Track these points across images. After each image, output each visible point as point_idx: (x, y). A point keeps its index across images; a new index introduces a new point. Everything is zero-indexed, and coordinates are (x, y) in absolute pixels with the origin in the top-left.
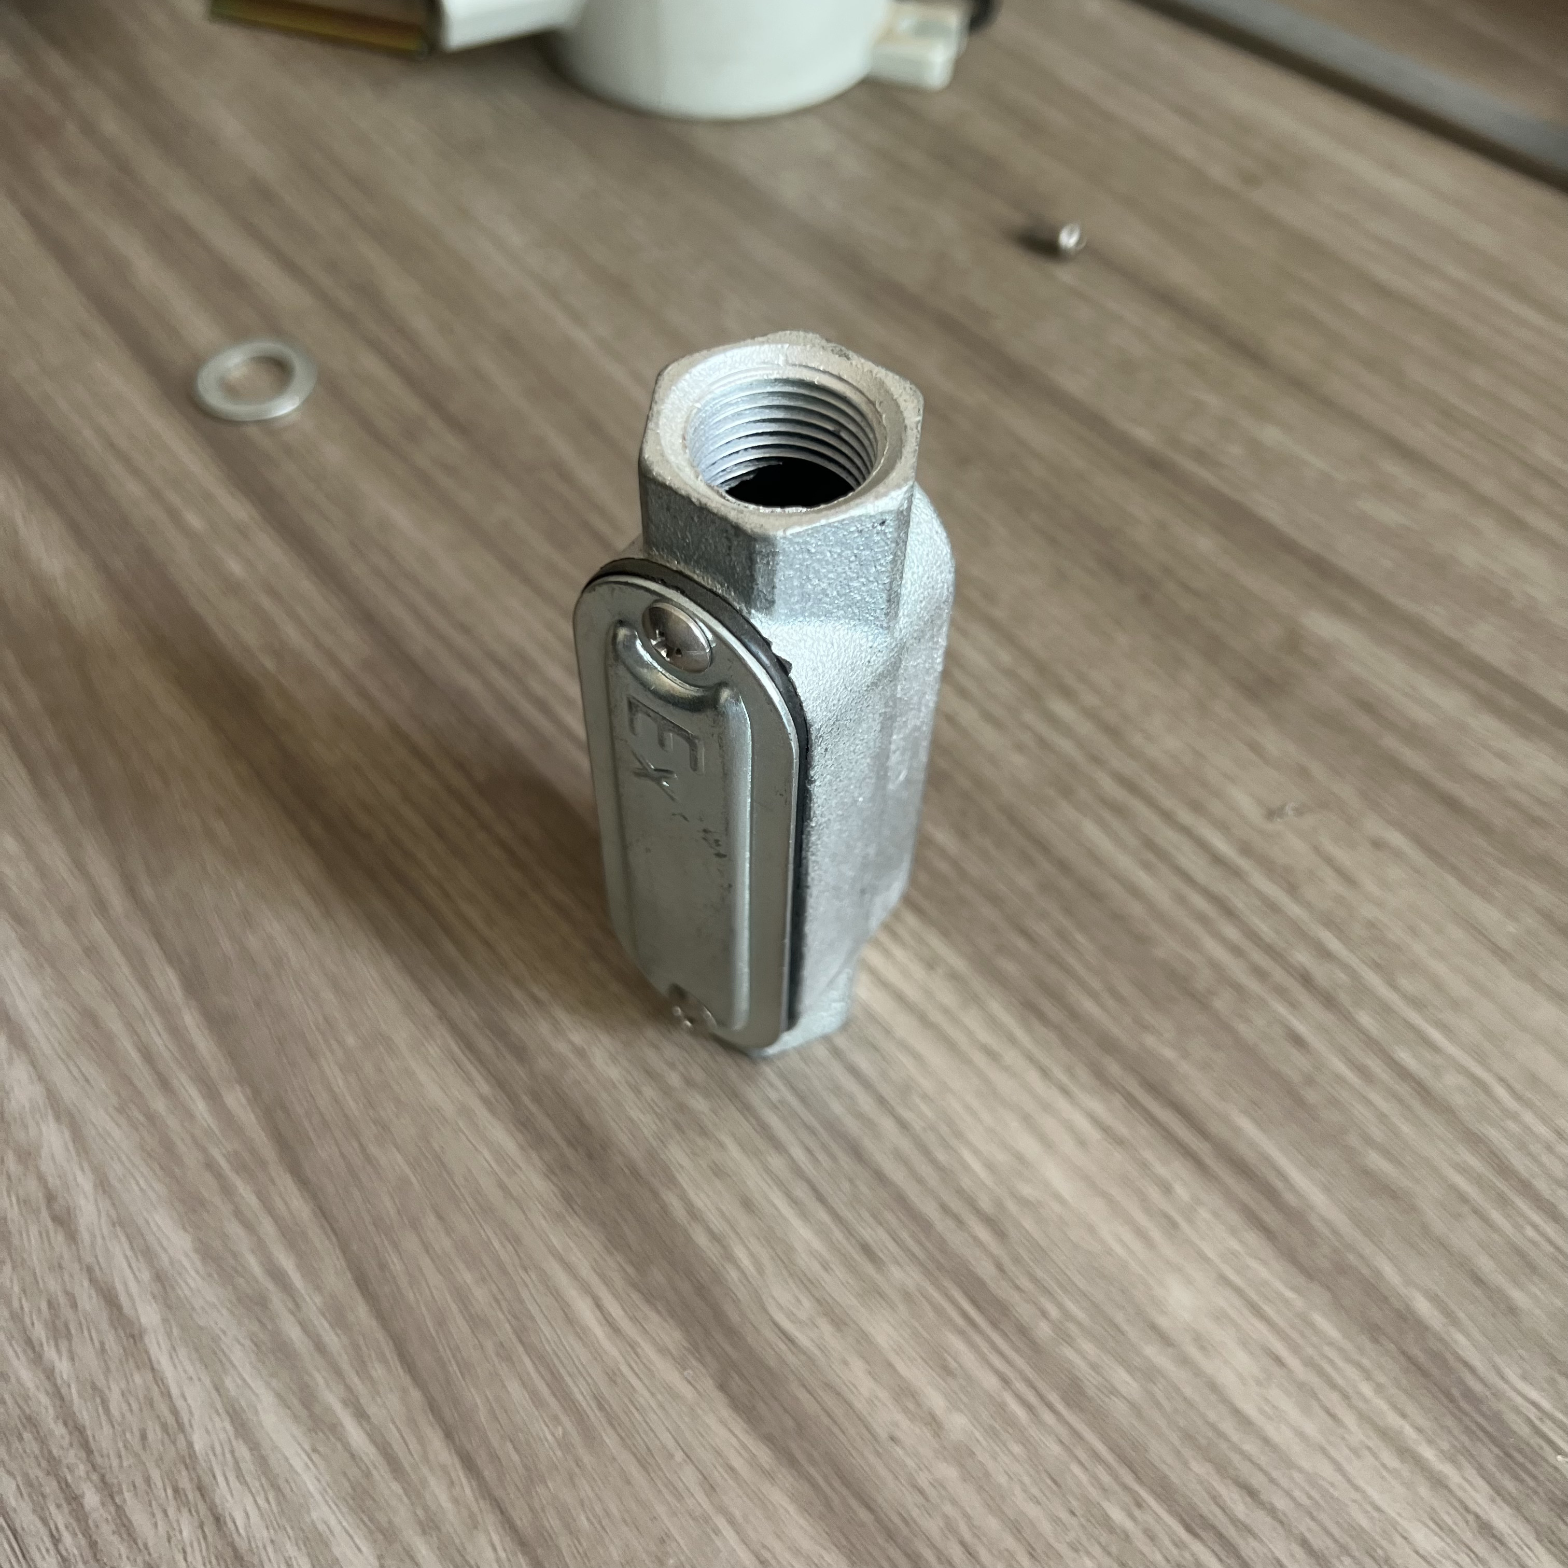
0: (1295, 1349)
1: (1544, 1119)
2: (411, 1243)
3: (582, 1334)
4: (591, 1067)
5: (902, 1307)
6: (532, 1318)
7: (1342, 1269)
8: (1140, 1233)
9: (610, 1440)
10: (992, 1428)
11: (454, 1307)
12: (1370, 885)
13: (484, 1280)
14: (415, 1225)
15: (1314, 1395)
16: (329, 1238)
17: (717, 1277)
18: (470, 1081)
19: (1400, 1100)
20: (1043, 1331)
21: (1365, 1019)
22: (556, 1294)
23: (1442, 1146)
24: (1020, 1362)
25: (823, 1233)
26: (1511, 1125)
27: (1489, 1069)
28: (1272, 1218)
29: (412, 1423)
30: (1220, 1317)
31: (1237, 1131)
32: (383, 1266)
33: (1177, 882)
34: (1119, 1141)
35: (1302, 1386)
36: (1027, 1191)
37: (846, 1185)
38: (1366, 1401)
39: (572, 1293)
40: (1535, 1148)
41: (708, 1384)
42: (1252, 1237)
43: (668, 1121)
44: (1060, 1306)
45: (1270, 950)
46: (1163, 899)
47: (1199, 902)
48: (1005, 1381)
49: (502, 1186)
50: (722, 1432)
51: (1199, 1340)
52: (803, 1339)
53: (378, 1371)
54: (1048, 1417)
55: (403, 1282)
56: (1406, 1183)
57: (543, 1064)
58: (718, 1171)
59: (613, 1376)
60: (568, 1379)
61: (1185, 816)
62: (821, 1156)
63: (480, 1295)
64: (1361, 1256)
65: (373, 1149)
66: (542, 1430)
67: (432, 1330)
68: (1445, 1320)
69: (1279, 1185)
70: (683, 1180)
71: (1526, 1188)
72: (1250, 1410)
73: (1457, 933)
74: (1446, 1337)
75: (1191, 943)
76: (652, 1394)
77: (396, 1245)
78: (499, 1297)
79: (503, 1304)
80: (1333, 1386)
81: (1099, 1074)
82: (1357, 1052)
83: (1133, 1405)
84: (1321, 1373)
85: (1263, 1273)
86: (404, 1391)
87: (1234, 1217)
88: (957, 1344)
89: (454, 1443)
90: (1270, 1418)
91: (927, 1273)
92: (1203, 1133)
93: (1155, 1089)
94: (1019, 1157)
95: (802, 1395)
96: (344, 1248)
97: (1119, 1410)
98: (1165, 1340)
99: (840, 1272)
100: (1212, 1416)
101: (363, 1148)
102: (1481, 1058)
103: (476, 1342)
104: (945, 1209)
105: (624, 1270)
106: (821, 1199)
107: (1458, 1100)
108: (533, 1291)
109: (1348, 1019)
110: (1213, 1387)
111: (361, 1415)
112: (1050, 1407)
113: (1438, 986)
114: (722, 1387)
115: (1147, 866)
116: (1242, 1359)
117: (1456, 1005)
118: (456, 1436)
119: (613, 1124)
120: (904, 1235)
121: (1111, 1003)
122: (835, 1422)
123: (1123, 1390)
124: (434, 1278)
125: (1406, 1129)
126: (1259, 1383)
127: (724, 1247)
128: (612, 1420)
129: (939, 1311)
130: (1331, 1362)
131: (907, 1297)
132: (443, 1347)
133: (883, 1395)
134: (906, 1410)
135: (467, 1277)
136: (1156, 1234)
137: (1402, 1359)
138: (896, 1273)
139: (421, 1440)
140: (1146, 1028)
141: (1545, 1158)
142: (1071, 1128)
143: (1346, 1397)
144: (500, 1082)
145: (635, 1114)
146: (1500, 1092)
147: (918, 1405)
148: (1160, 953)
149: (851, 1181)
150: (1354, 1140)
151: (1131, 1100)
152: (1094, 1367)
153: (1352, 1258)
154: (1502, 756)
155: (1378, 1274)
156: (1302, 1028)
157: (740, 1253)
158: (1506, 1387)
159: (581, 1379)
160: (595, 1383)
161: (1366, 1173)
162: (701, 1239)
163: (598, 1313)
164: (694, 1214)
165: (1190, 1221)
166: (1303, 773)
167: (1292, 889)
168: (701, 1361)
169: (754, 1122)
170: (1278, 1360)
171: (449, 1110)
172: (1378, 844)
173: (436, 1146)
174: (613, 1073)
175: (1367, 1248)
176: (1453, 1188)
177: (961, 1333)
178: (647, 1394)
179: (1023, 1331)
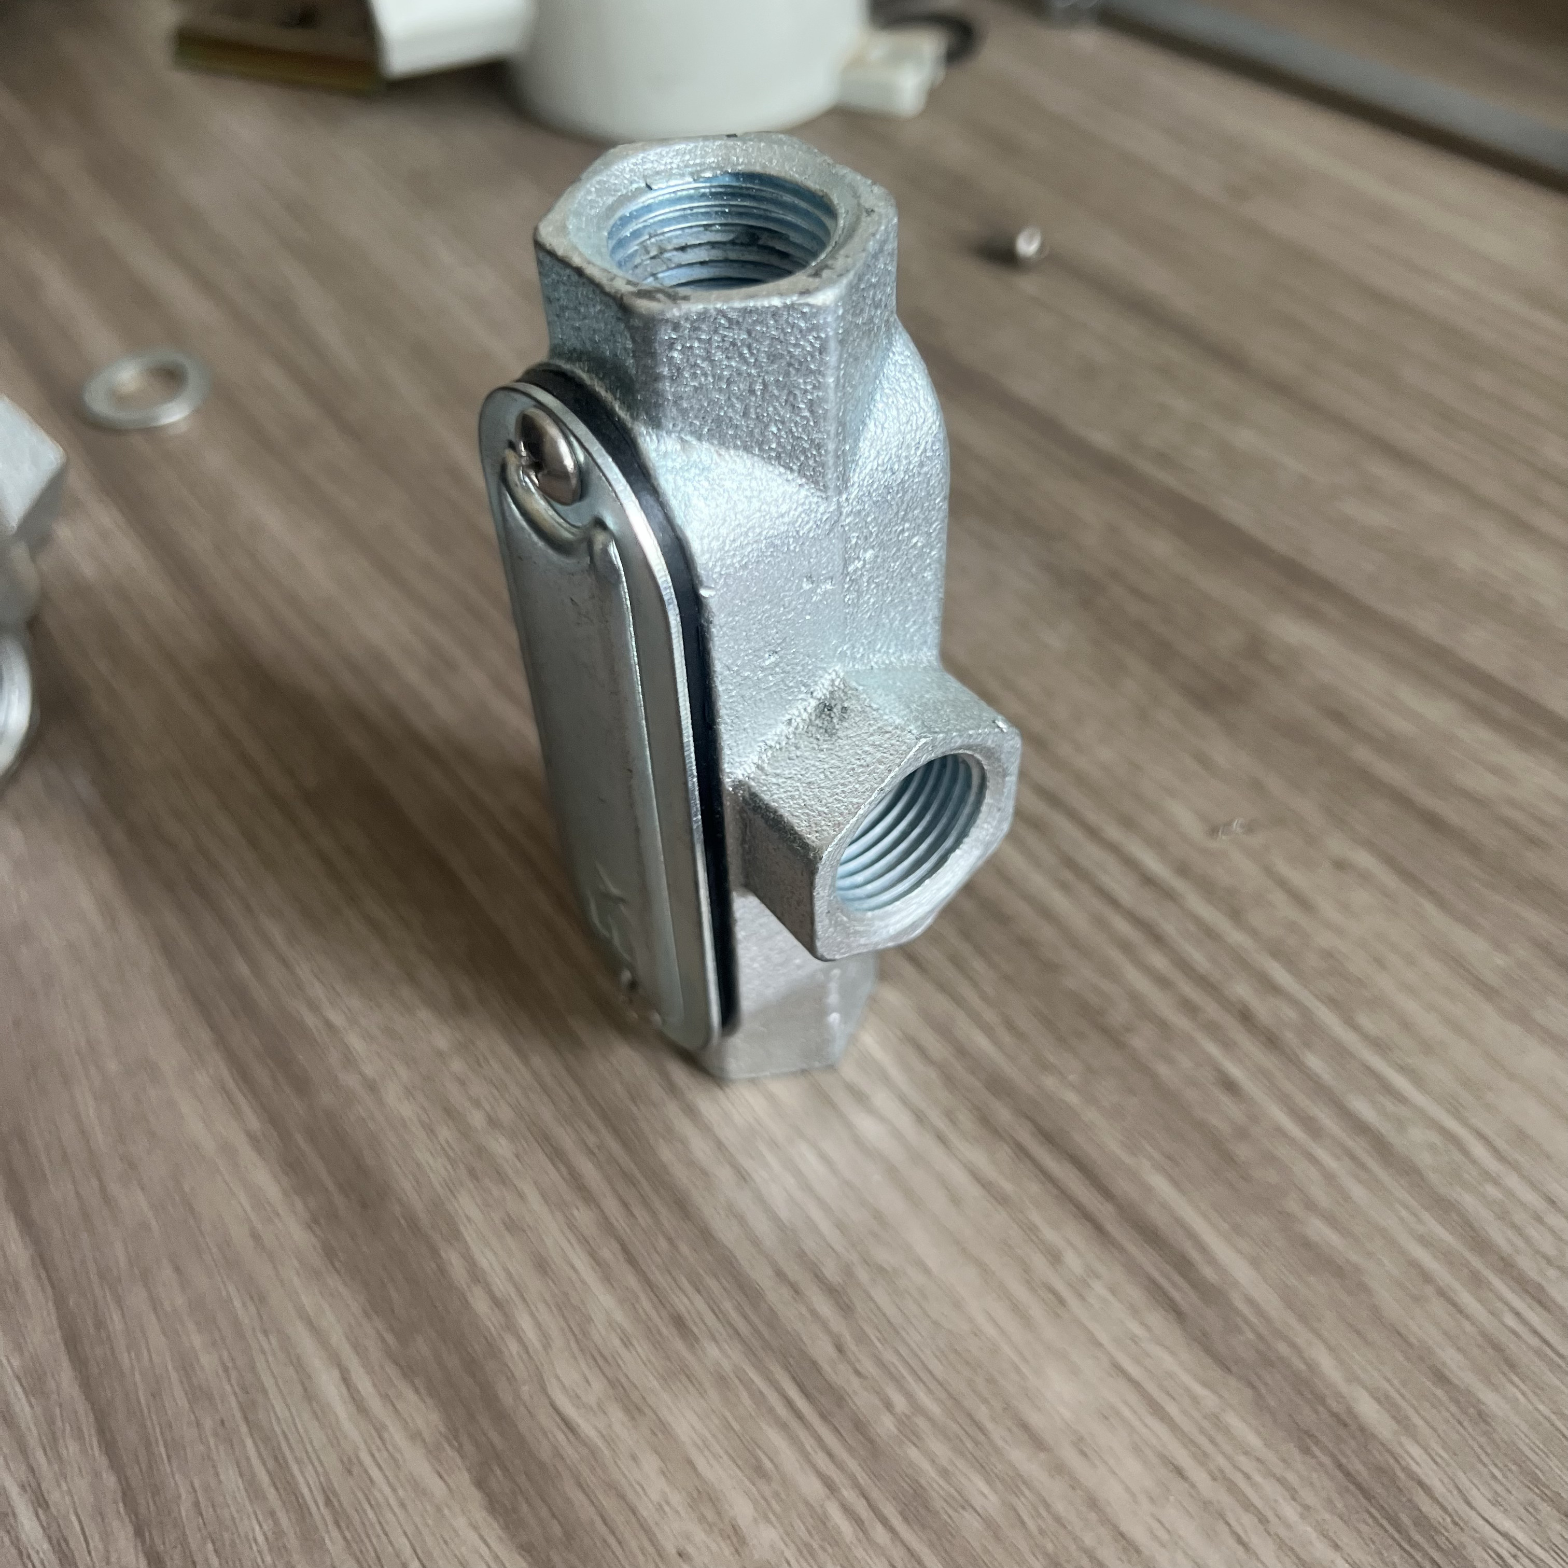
0: (1202, 1458)
1: (1533, 1185)
2: (137, 1298)
3: (322, 1414)
4: (381, 1103)
5: (714, 1395)
6: (265, 1392)
7: (1268, 1360)
8: (1017, 1309)
9: (334, 1543)
10: (807, 1545)
11: (174, 1376)
12: (1328, 909)
13: (214, 1343)
14: (146, 1277)
15: (1222, 1516)
16: (43, 1290)
17: (494, 1351)
18: (237, 1113)
19: (1353, 1157)
20: (885, 1426)
21: (1314, 1062)
22: (298, 1365)
23: (1404, 1213)
24: (853, 1465)
25: (628, 1301)
26: (1491, 1190)
27: (1464, 1122)
28: (1184, 1296)
29: (100, 1514)
30: (1107, 1415)
31: (1148, 1190)
32: (100, 1324)
33: (1097, 904)
34: (1001, 1199)
35: (1206, 1505)
36: (882, 1256)
37: (663, 1244)
38: (1289, 1527)
39: (316, 1362)
40: (1519, 1217)
41: (463, 1479)
42: (1157, 1319)
43: (461, 1165)
44: (910, 1397)
45: (1202, 981)
46: (1078, 921)
47: (1122, 926)
48: (830, 1486)
49: (255, 1236)
50: (473, 1537)
51: (1080, 1444)
52: (586, 1427)
53: (71, 1449)
54: (880, 1534)
55: (121, 1343)
56: (1355, 1257)
57: (326, 1098)
58: (513, 1226)
59: (349, 1465)
60: (295, 1468)
61: (1113, 832)
62: (638, 1211)
63: (208, 1361)
64: (1293, 1345)
65: (115, 1188)
66: (253, 1530)
67: (143, 1402)
68: (1395, 1426)
69: (1194, 1255)
70: (469, 1235)
71: (1507, 1267)
72: (1138, 1534)
73: (1431, 964)
74: (1398, 1450)
75: (1109, 971)
76: (394, 1490)
77: (119, 1301)
78: (230, 1365)
79: (234, 1374)
80: (1248, 1506)
81: (985, 1120)
82: (1303, 1101)
83: (989, 1523)
84: (1232, 1488)
85: (1169, 1363)
86: (97, 1475)
87: (1135, 1293)
88: (775, 1439)
89: (143, 1542)
90: (1163, 1545)
91: (749, 1351)
92: (1106, 1193)
93: (1049, 1138)
94: (878, 1216)
95: (577, 1497)
96: (60, 1302)
97: (970, 1525)
98: (1038, 1443)
99: (643, 1348)
100: (1089, 1540)
101: (103, 1189)
102: (1456, 1112)
103: (192, 1417)
104: (780, 1274)
105: (383, 1340)
106: (631, 1260)
107: (1425, 1160)
108: (271, 1359)
109: (1294, 1062)
110: (1093, 1503)
111: (40, 1502)
112: (885, 1522)
113: (1406, 1025)
114: (480, 1484)
115: (1064, 886)
116: (1132, 1467)
117: (1428, 1047)
118: (147, 1534)
119: (395, 1168)
120: (728, 1306)
121: (1007, 1038)
122: (613, 1533)
123: (978, 1502)
124: (157, 1339)
125: (1358, 1192)
126: (1152, 1500)
127: (506, 1315)
128: (340, 1518)
129: (759, 1398)
130: (1248, 1477)
131: (721, 1381)
132: (153, 1424)
133: (676, 1499)
134: (702, 1519)
135: (197, 1340)
136: (1037, 1311)
137: (1339, 1475)
138: (713, 1351)
139: (106, 1536)
140: (1046, 1067)
141: (1533, 1232)
142: (944, 1183)
143: (1263, 1520)
144: (273, 1119)
145: (423, 1156)
146: (1479, 1150)
147: (719, 1514)
148: (1070, 983)
149: (670, 1240)
150: (1293, 1205)
151: (1021, 1151)
152: (944, 1473)
153: (1283, 1348)
154: (1496, 770)
155: (1312, 1367)
156: (1236, 1072)
157: (525, 1323)
158: (1473, 1514)
159: (310, 1467)
160: (326, 1474)
161: (1307, 1244)
162: (481, 1304)
163: (344, 1390)
164: (476, 1275)
165: (1082, 1298)
166: (1257, 786)
167: (1236, 915)
168: (460, 1450)
169: (563, 1169)
170: (1179, 1472)
171: (209, 1146)
172: (1340, 865)
173: (187, 1189)
174: (406, 1110)
175: (1302, 1336)
176: (1414, 1264)
177: (783, 1426)
178: (387, 1490)
179: (860, 1426)
